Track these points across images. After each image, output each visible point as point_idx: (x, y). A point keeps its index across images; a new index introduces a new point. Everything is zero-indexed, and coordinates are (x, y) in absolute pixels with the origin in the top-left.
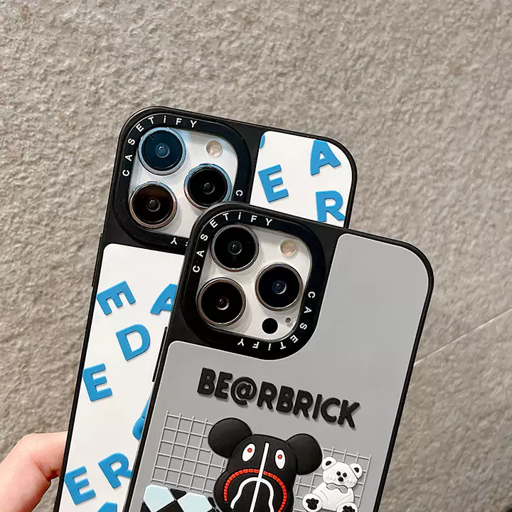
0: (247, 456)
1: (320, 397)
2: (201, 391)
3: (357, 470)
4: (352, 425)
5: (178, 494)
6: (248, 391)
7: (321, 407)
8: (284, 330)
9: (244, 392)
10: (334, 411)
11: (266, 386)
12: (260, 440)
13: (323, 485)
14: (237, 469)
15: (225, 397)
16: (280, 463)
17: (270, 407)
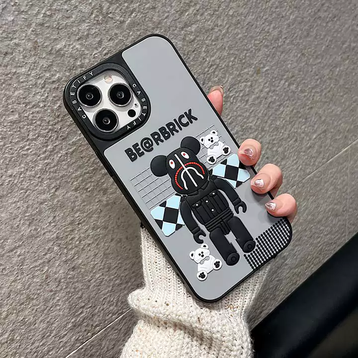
0: (173, 166)
1: (175, 120)
2: (133, 160)
3: (214, 133)
4: (196, 119)
5: (163, 205)
6: (149, 143)
8: (138, 110)
9: (147, 145)
10: (185, 120)
11: (153, 135)
12: (171, 156)
13: (209, 150)
14: (174, 174)
15: (143, 154)
16: (187, 156)
17: (162, 141)
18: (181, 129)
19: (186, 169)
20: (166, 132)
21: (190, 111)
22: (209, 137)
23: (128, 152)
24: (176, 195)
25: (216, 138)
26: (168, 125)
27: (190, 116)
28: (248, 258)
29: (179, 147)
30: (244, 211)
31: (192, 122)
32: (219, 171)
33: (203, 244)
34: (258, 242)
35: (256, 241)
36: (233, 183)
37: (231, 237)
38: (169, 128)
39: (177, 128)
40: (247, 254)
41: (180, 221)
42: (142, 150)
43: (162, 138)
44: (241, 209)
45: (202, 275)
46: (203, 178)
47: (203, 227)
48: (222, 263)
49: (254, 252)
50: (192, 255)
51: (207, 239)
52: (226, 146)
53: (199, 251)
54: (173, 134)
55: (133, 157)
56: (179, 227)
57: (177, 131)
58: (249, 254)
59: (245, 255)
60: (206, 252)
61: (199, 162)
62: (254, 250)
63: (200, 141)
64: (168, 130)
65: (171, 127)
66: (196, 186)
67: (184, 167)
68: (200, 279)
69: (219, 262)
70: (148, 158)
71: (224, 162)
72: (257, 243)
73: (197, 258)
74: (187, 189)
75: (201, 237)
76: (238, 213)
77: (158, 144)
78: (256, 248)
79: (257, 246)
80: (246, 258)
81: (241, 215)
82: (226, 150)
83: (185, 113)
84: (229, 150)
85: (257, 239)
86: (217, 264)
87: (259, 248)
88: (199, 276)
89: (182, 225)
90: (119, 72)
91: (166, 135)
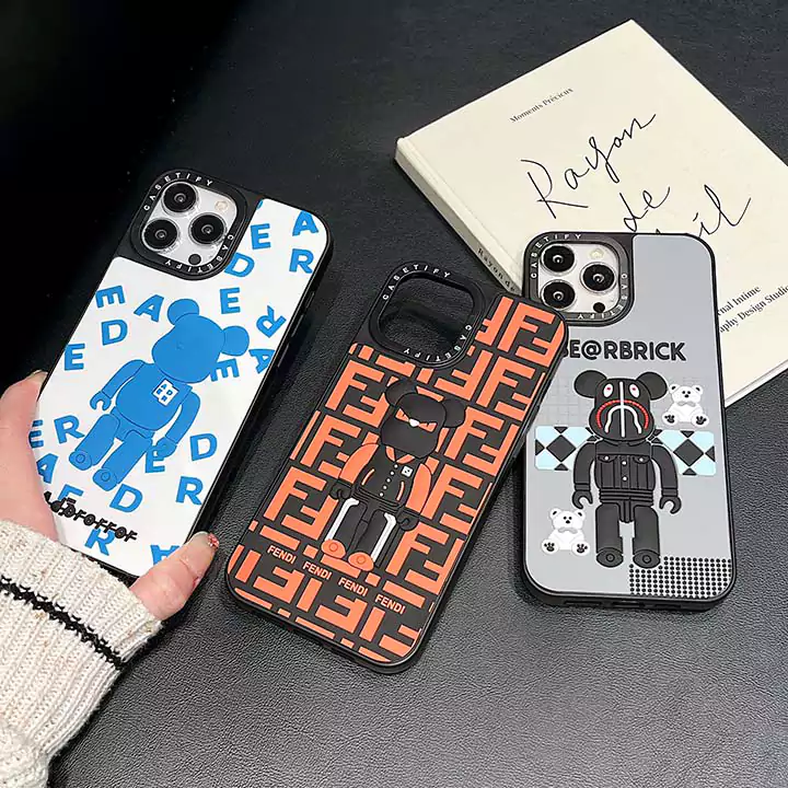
0: (607, 393)
1: (651, 344)
3: (698, 389)
4: (683, 359)
5: (561, 429)
7: (656, 351)
9: (591, 350)
11: (607, 343)
12: (615, 382)
13: (675, 405)
14: (603, 403)
15: (578, 356)
16: (636, 393)
17: (615, 357)
18: (652, 358)
20: (627, 350)
21: (682, 345)
22: (686, 388)
24: (587, 429)
25: (695, 397)
26: (637, 344)
27: (676, 351)
28: (634, 573)
31: (674, 359)
32: (671, 440)
33: (580, 511)
34: (666, 563)
35: (663, 561)
36: (681, 467)
37: (627, 531)
38: (636, 348)
39: (648, 354)
40: (636, 567)
41: (570, 462)
42: (580, 352)
43: (618, 353)
44: (669, 505)
45: (550, 547)
46: (640, 431)
47: (595, 491)
48: (591, 551)
49: (649, 572)
50: (555, 513)
51: (590, 509)
52: (704, 417)
53: (568, 514)
54: (636, 358)
56: (561, 468)
57: (645, 358)
58: (641, 569)
59: (632, 566)
60: (577, 522)
62: (652, 570)
63: (670, 388)
64: (632, 349)
65: (640, 348)
66: (623, 435)
67: (622, 403)
68: (545, 549)
69: (586, 548)
71: (688, 434)
72: (662, 564)
73: (559, 521)
74: (607, 430)
75: (583, 501)
76: (661, 507)
77: (607, 357)
78: (656, 568)
79: (661, 568)
80: (632, 571)
81: (664, 514)
82: (701, 421)
83: (673, 344)
84: (706, 423)
85: (666, 558)
86: (581, 549)
87: (661, 572)
88: (545, 545)
89: (567, 469)
90: (615, 252)
91: (626, 354)
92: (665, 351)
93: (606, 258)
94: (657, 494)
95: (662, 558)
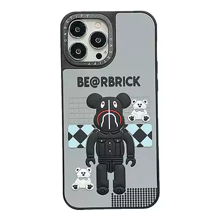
18: (124, 86)
19: (109, 114)
20: (113, 82)
21: (139, 77)
22: (140, 102)
23: (80, 79)
24: (92, 125)
25: (144, 106)
26: (117, 78)
27: (136, 81)
28: (114, 197)
29: (116, 97)
30: (132, 165)
31: (135, 85)
32: (132, 129)
33: (89, 168)
34: (128, 191)
35: (127, 190)
36: (136, 143)
37: (111, 176)
38: (116, 80)
39: (122, 83)
40: (114, 193)
41: (84, 143)
42: (89, 83)
43: (107, 84)
44: (130, 162)
45: (76, 187)
46: (117, 126)
47: (96, 157)
48: (94, 188)
49: (120, 196)
50: (77, 170)
51: (94, 166)
52: (148, 116)
53: (83, 170)
54: (116, 86)
55: (80, 84)
56: (80, 146)
57: (121, 86)
58: (116, 195)
59: (112, 194)
60: (88, 174)
61: (121, 114)
62: (122, 195)
63: (132, 102)
64: (115, 81)
65: (118, 80)
66: (109, 128)
67: (109, 112)
68: (73, 188)
69: (92, 186)
70: (90, 91)
71: (140, 126)
72: (126, 192)
73: (79, 174)
74: (102, 126)
75: (91, 163)
76: (127, 164)
77: (102, 86)
78: (123, 194)
79: (125, 194)
80: (112, 196)
81: (128, 167)
82: (146, 118)
84: (148, 120)
85: (128, 189)
86: (90, 187)
87: (125, 196)
88: (73, 186)
89: (83, 147)
90: (107, 25)
91: (112, 84)
92: (131, 81)
93: (102, 28)
94: (125, 157)
95: (126, 189)
